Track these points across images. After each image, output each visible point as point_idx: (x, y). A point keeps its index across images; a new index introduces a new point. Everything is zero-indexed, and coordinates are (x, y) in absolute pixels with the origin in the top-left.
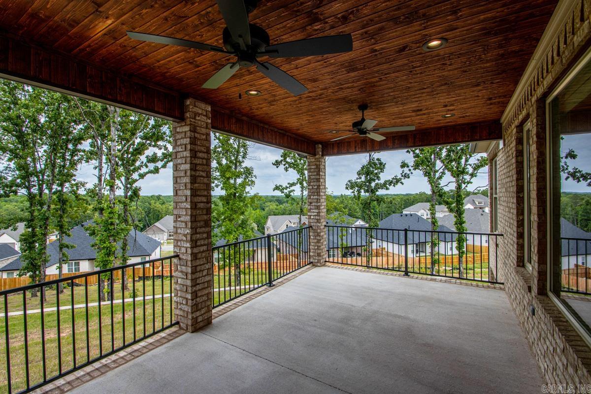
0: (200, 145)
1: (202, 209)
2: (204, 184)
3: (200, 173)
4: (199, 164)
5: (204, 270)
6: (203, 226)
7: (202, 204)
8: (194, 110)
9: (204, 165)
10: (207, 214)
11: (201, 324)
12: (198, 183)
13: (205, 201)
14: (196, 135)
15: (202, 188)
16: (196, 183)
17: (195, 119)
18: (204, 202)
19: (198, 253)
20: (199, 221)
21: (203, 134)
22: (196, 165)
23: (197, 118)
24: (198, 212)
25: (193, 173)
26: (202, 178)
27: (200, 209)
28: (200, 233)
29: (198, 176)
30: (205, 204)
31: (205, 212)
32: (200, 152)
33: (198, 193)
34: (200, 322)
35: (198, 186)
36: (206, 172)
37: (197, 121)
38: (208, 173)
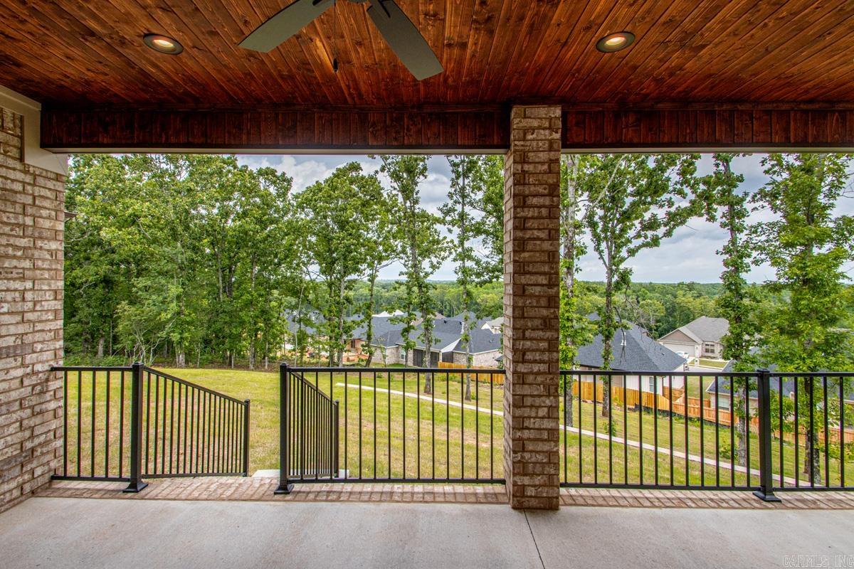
0: (534, 185)
1: (536, 296)
2: (543, 251)
3: (533, 234)
4: (533, 218)
5: (540, 406)
6: (540, 327)
7: (538, 289)
8: (521, 125)
9: (544, 218)
10: (548, 307)
11: (534, 503)
12: (528, 251)
13: (545, 282)
14: (526, 167)
15: (539, 260)
16: (524, 251)
17: (524, 139)
18: (543, 285)
19: (527, 373)
20: (531, 318)
21: (543, 163)
22: (525, 219)
23: (530, 137)
24: (528, 302)
25: (520, 234)
26: (538, 242)
27: (532, 296)
28: (531, 339)
29: (530, 239)
30: (545, 288)
31: (543, 302)
32: (535, 196)
33: (530, 269)
34: (531, 497)
35: (530, 256)
36: (547, 231)
37: (528, 143)
38: (553, 232)
